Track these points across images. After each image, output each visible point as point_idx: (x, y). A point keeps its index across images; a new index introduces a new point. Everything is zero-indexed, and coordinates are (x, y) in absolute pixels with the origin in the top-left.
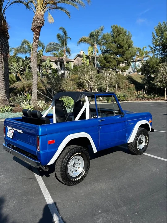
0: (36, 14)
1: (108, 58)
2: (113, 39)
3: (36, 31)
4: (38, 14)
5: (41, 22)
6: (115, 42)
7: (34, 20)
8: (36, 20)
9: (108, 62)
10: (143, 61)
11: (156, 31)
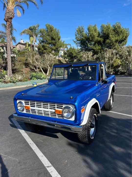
0: (9, 8)
1: (45, 47)
2: (48, 34)
3: (9, 21)
4: (10, 8)
5: (13, 15)
6: (49, 35)
7: (7, 13)
8: (9, 13)
9: (45, 49)
10: (64, 50)
11: (77, 31)
